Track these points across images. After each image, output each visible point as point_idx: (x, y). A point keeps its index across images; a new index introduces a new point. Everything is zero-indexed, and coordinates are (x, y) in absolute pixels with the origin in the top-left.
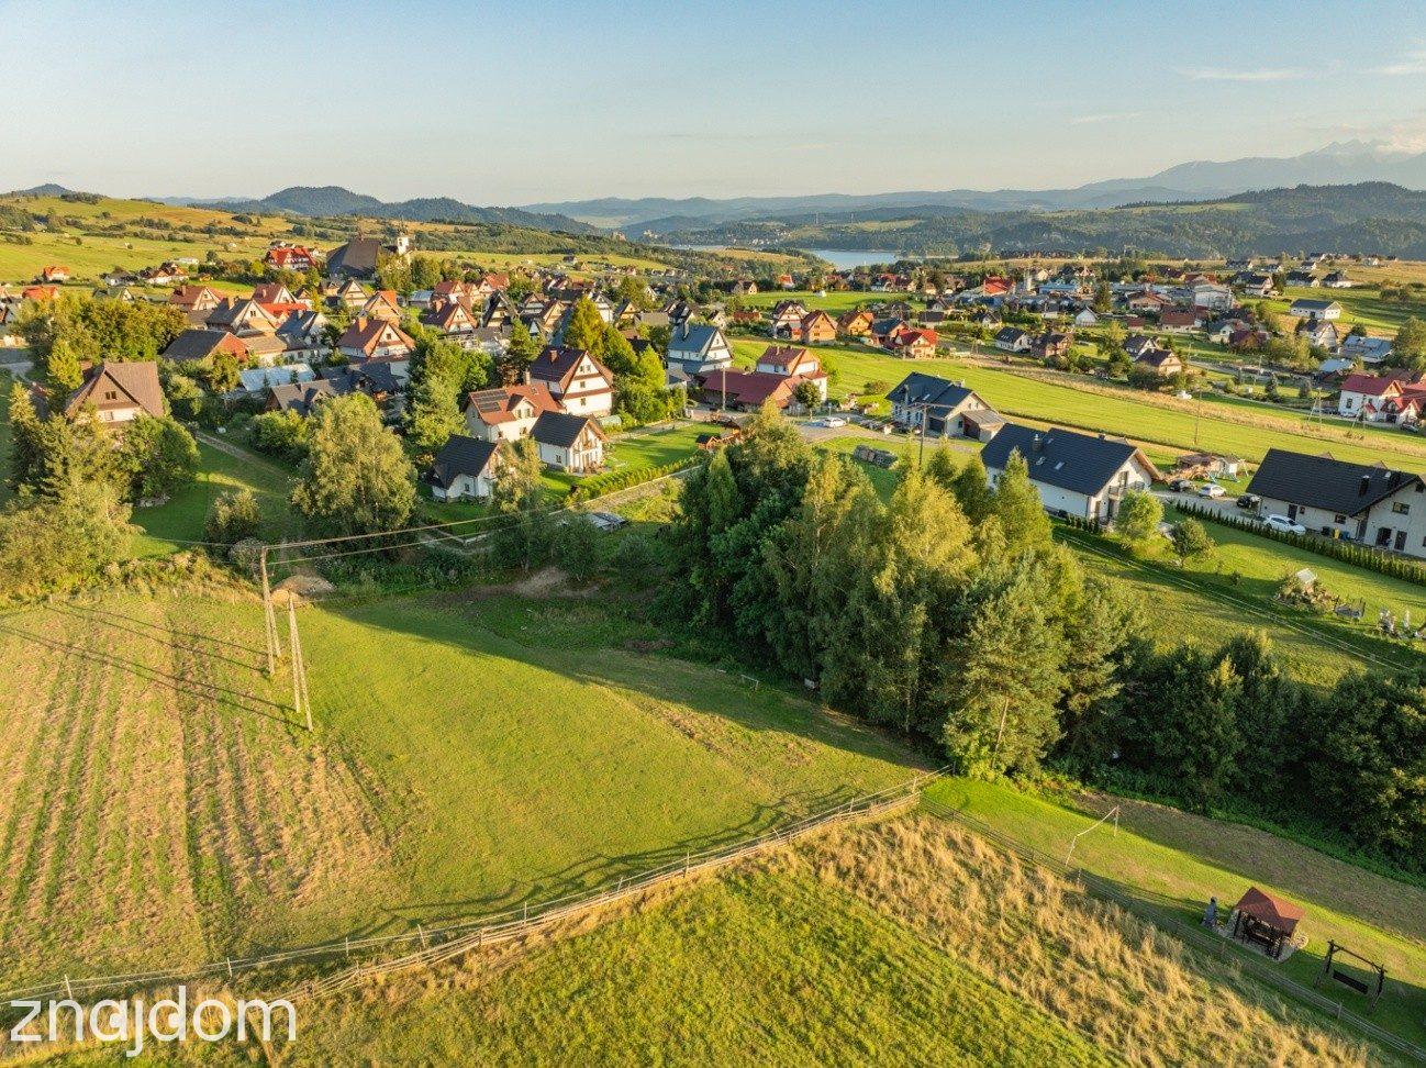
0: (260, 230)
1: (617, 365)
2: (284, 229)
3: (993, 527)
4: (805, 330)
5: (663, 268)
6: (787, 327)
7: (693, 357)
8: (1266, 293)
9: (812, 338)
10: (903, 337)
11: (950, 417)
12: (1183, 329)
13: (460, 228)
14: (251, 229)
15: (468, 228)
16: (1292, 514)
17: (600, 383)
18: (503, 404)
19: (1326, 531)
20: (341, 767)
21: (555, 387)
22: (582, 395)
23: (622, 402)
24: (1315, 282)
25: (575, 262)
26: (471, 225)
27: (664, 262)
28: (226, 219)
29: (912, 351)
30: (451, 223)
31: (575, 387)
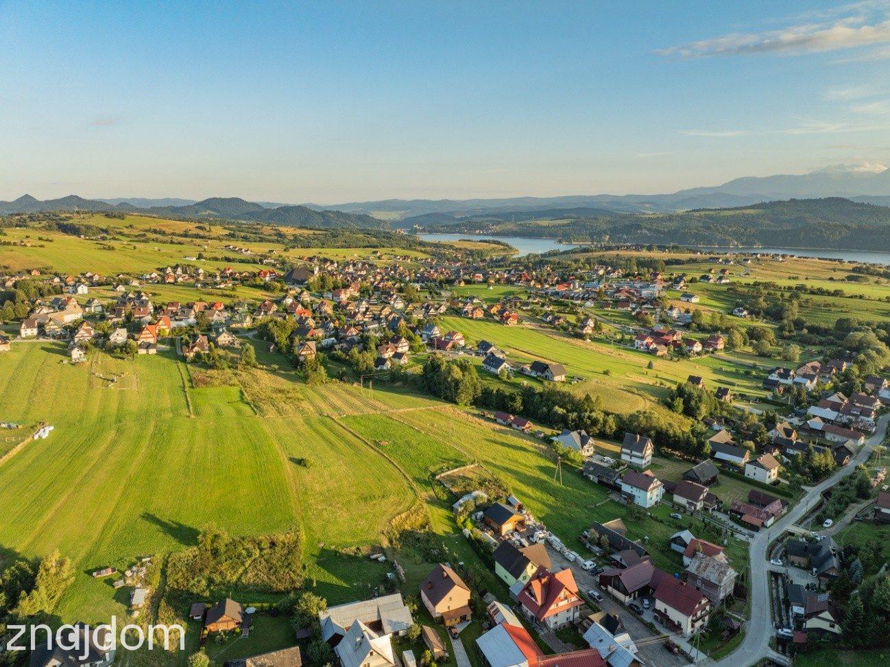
0: (213, 234)
1: (409, 339)
2: (224, 233)
3: (466, 373)
4: (472, 314)
5: (423, 256)
6: (467, 312)
7: (429, 333)
8: (681, 288)
10: (505, 318)
11: (488, 351)
12: (626, 308)
13: (317, 232)
14: (207, 234)
15: (320, 232)
17: (406, 344)
18: (385, 349)
21: (396, 345)
22: (402, 347)
23: (411, 348)
25: (379, 254)
26: (320, 230)
27: (425, 252)
28: (191, 227)
29: (508, 322)
30: (311, 229)
31: (400, 345)
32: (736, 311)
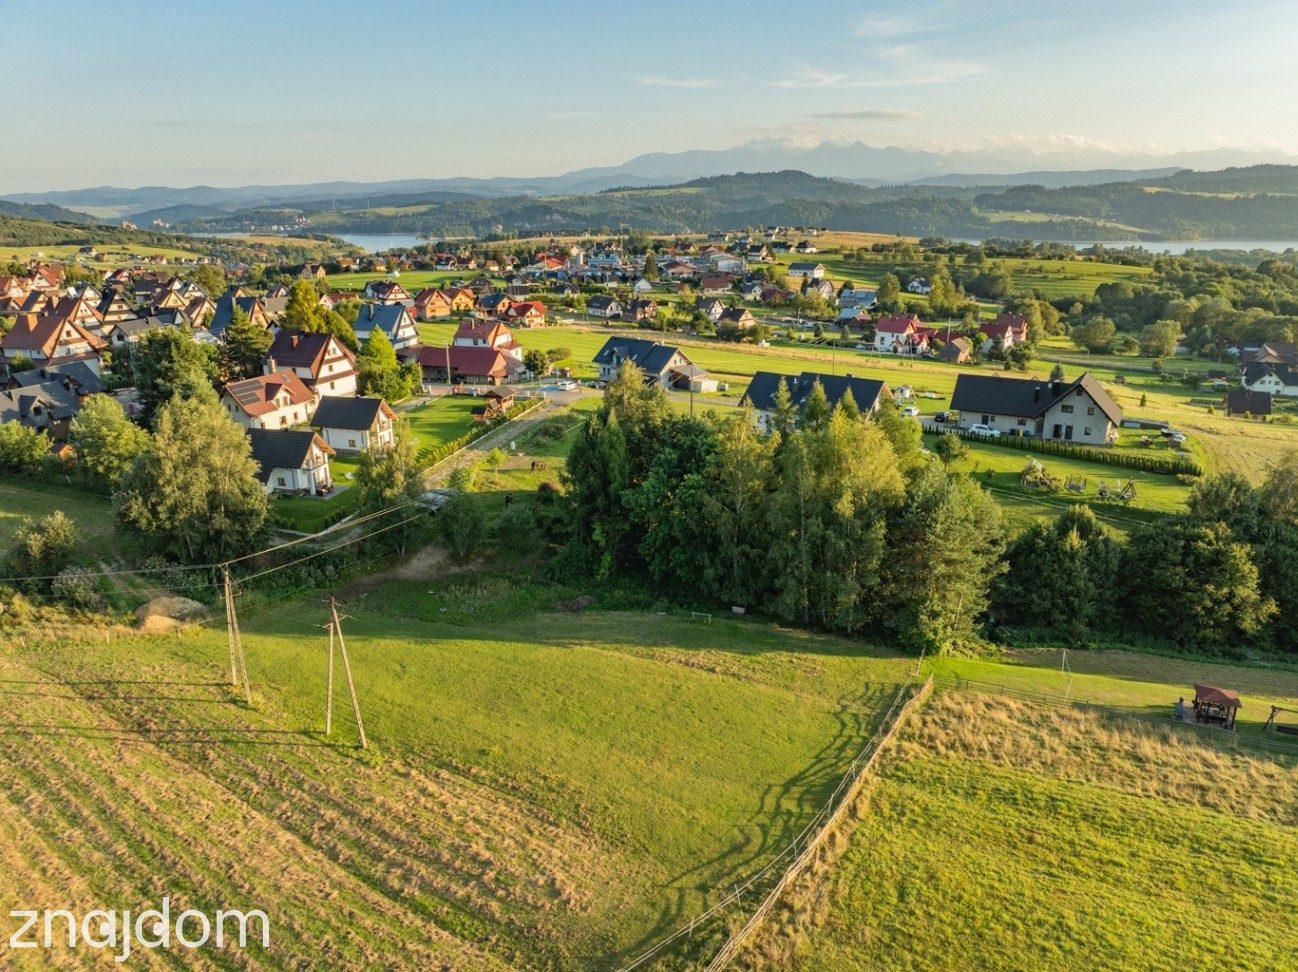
8: (764, 258)
9: (429, 314)
10: (516, 309)
11: (662, 373)
16: (985, 421)
17: (346, 365)
19: (1013, 432)
20: (445, 774)
21: (305, 373)
22: (331, 379)
23: (369, 382)
24: (792, 249)
25: (94, 253)
29: (527, 321)
31: (324, 372)
32: (915, 284)
